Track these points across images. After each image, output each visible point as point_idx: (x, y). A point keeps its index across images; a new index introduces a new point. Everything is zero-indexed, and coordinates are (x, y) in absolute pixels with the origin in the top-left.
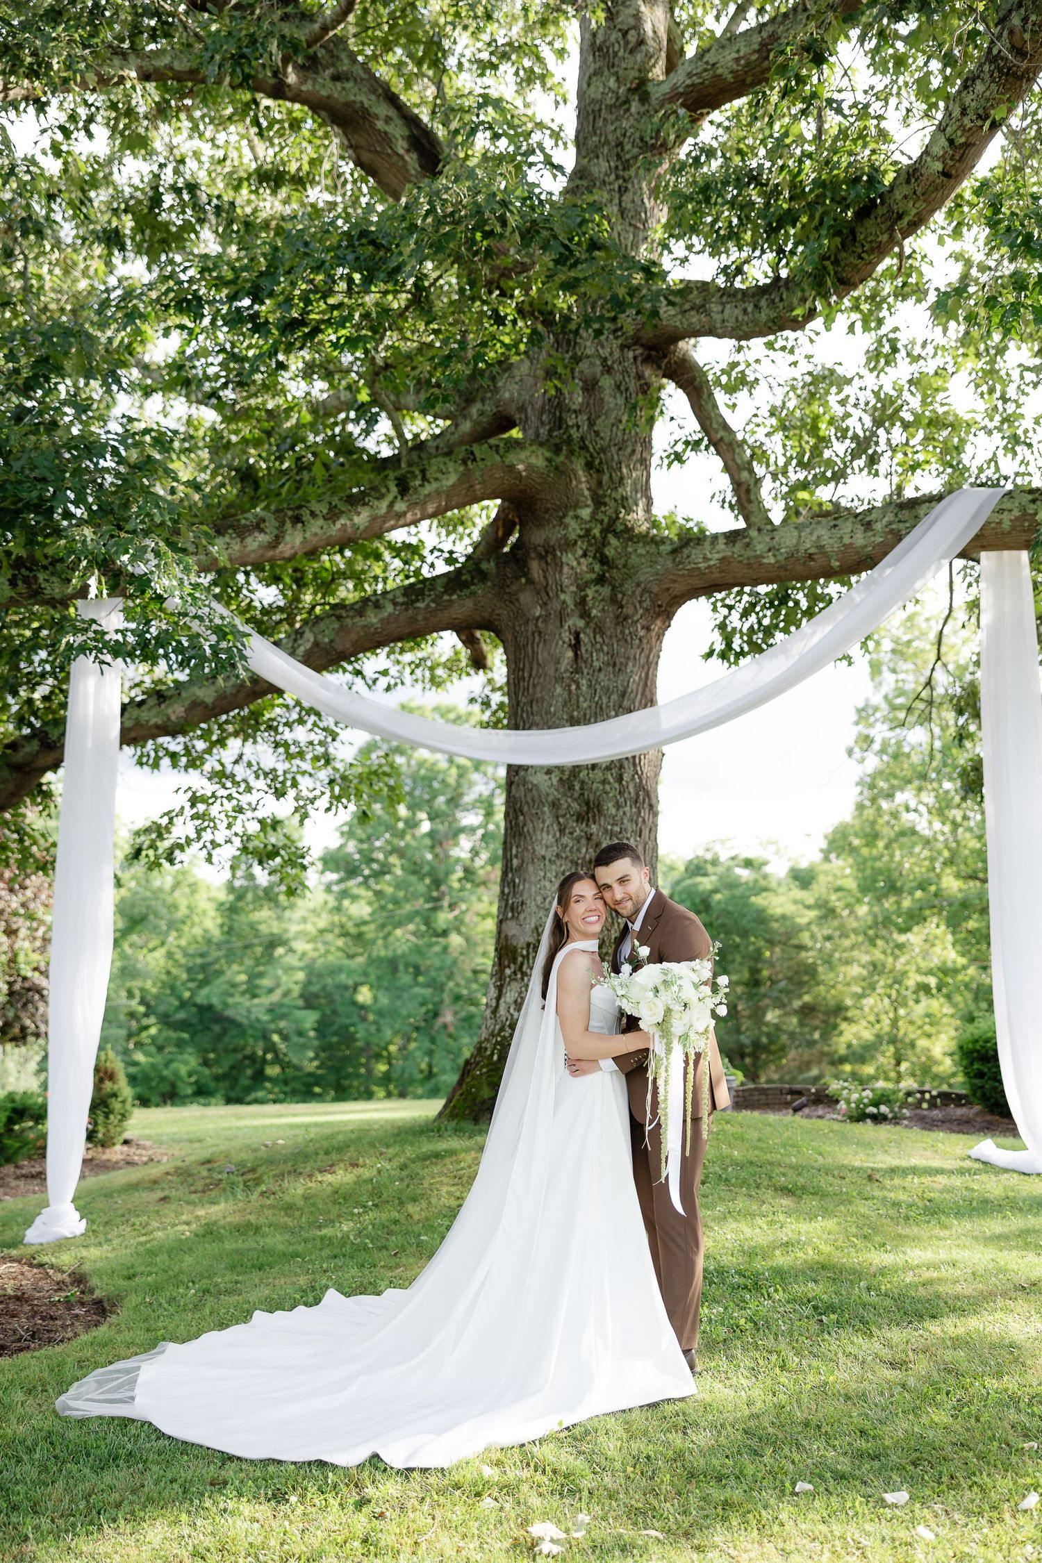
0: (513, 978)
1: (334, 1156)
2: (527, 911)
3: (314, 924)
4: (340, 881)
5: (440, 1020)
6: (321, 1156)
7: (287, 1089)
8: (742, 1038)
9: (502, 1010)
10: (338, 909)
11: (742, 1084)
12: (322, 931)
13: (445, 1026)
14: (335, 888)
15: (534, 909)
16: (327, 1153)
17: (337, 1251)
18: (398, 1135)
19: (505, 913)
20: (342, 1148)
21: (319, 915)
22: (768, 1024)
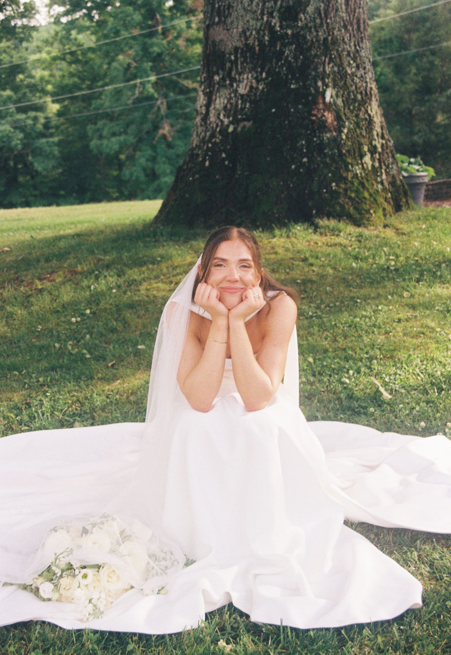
0: (222, 84)
1: (54, 263)
2: (234, 14)
3: (49, 53)
4: (66, 13)
5: (161, 132)
6: (43, 263)
7: (37, 193)
8: (415, 138)
9: (212, 118)
10: (67, 37)
11: (433, 179)
12: (54, 59)
13: (164, 137)
14: (64, 20)
15: (242, 12)
16: (47, 260)
17: (54, 362)
18: (115, 241)
19: (212, 18)
20: (62, 256)
21: (52, 44)
22: (438, 126)
